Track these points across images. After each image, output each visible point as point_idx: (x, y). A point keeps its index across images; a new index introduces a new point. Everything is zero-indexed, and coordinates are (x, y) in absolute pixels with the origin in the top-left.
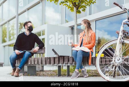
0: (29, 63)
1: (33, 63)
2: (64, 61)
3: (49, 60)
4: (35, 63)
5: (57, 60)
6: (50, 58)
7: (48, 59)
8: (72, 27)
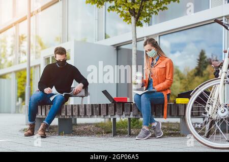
0: (63, 114)
1: (69, 114)
2: (123, 110)
3: (98, 109)
4: (74, 114)
5: (111, 109)
6: (100, 105)
7: (96, 108)
8: (117, 47)
